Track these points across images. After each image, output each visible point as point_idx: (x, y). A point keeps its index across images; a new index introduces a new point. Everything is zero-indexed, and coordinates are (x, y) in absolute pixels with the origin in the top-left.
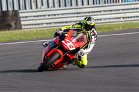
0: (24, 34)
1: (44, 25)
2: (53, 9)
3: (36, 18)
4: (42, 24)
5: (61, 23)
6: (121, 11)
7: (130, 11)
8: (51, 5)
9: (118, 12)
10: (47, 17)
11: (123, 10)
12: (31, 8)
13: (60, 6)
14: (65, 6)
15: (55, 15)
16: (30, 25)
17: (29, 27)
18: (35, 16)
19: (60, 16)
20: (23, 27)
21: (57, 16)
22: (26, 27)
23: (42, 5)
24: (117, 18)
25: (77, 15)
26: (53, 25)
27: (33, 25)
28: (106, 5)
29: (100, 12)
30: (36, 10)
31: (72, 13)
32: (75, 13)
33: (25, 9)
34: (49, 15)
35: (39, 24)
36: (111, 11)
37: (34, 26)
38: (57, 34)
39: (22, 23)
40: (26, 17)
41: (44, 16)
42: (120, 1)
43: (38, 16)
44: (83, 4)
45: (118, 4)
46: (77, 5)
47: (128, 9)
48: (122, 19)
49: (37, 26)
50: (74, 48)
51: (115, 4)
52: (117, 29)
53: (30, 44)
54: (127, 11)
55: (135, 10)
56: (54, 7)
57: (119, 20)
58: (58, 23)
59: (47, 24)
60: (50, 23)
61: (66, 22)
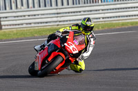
0: (5, 34)
1: (25, 26)
2: (33, 9)
3: (17, 18)
5: (41, 23)
6: (101, 12)
8: (31, 5)
9: (98, 12)
10: (27, 17)
11: (103, 10)
12: (11, 8)
13: (40, 6)
14: (45, 6)
15: (35, 15)
17: (9, 27)
18: (15, 17)
19: (40, 16)
20: (3, 27)
21: (37, 17)
22: (6, 27)
23: (22, 5)
24: (97, 18)
25: (56, 15)
26: (33, 25)
27: (13, 25)
28: (86, 5)
29: (80, 12)
30: (16, 10)
32: (55, 14)
33: (5, 9)
34: (29, 16)
35: (19, 25)
36: (91, 11)
38: (52, 37)
39: (2, 23)
40: (6, 17)
41: (24, 16)
42: (100, 1)
45: (97, 4)
46: (57, 5)
47: (108, 10)
48: (101, 20)
49: (17, 26)
51: (95, 4)
54: (106, 11)
56: (34, 7)
57: (99, 20)
58: (38, 23)
59: (27, 24)
60: (30, 24)
61: (46, 23)
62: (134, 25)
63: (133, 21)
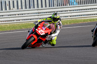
1: (15, 21)
2: (21, 10)
3: (10, 16)
4: (14, 20)
5: (27, 20)
6: (69, 12)
7: (75, 11)
8: (20, 7)
9: (67, 12)
10: (17, 16)
11: (70, 11)
12: (6, 10)
13: (26, 8)
14: (30, 8)
15: (22, 14)
16: (5, 21)
18: (9, 15)
19: (26, 15)
21: (24, 15)
23: (14, 7)
24: (66, 16)
25: (38, 14)
26: (21, 21)
28: (59, 7)
29: (54, 12)
30: (9, 11)
31: (35, 13)
32: (36, 13)
33: (2, 10)
34: (18, 15)
35: (11, 21)
37: (8, 22)
40: (2, 16)
41: (15, 15)
42: (68, 5)
43: (10, 15)
44: (42, 7)
46: (38, 7)
48: (69, 17)
50: (44, 34)
51: (65, 6)
52: (66, 24)
53: (5, 35)
54: (73, 12)
55: (78, 11)
56: (22, 8)
57: (67, 18)
58: (25, 20)
59: (17, 20)
60: (19, 20)
61: (31, 19)
62: (92, 21)
63: (91, 18)
